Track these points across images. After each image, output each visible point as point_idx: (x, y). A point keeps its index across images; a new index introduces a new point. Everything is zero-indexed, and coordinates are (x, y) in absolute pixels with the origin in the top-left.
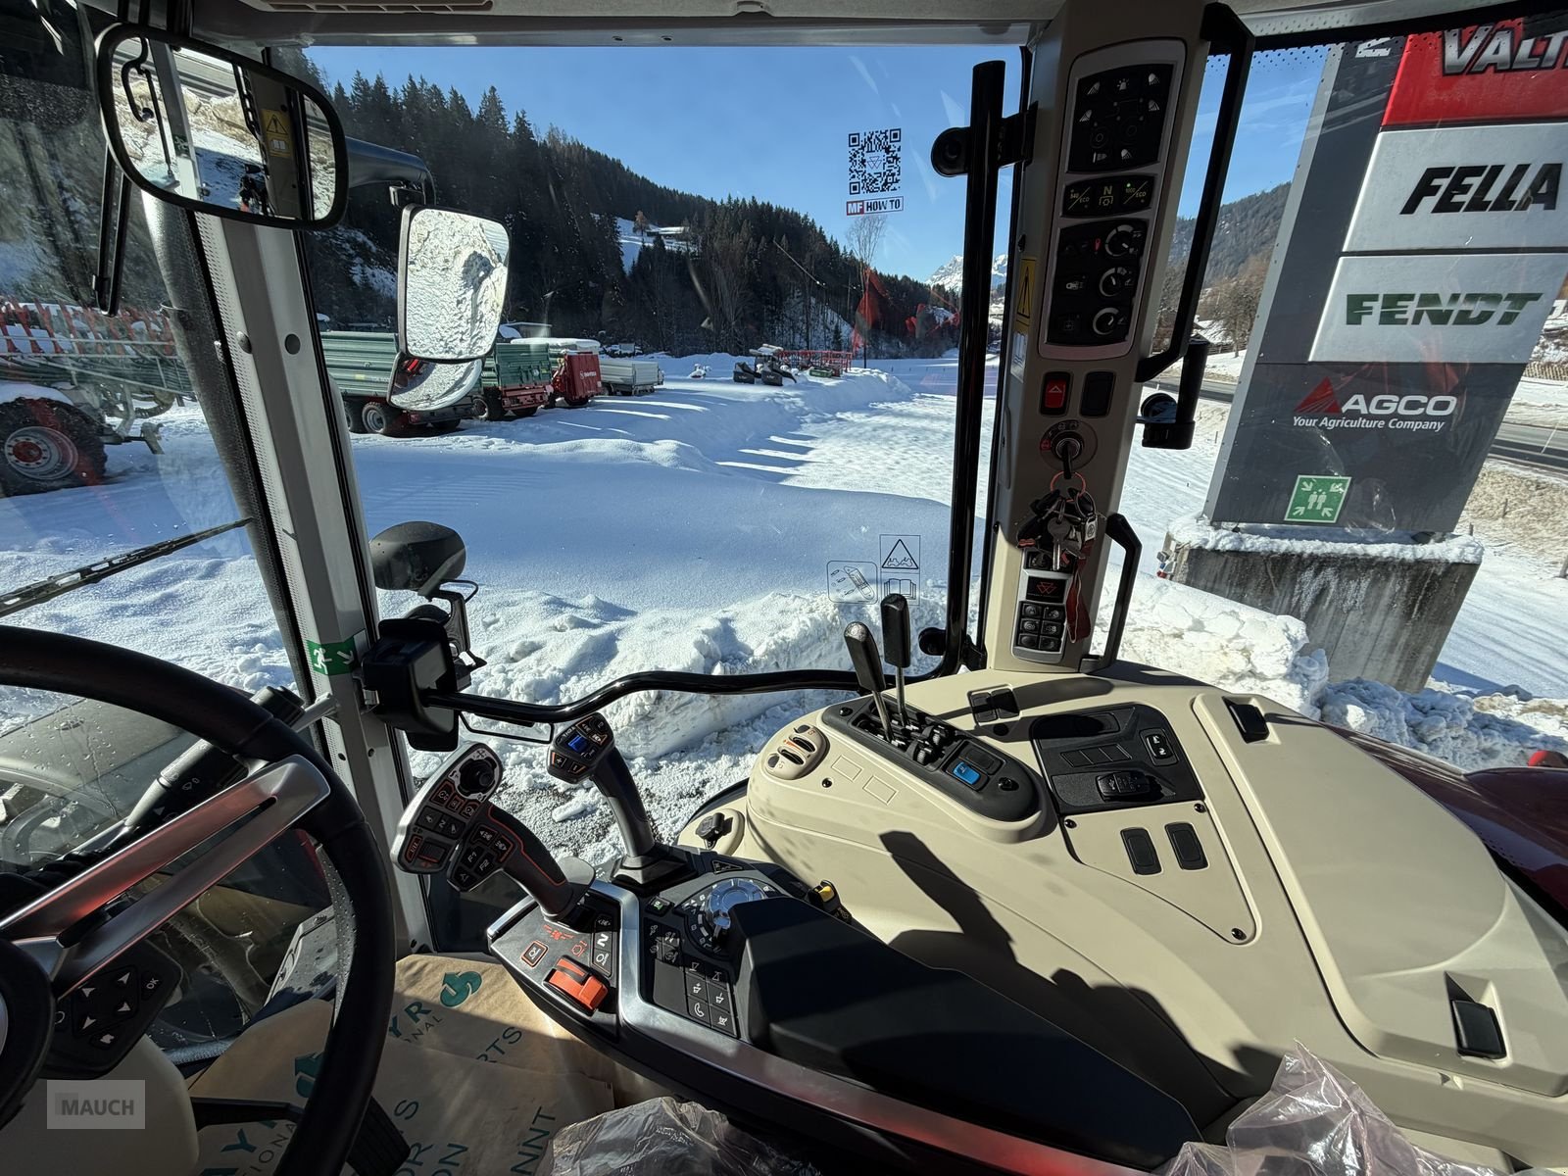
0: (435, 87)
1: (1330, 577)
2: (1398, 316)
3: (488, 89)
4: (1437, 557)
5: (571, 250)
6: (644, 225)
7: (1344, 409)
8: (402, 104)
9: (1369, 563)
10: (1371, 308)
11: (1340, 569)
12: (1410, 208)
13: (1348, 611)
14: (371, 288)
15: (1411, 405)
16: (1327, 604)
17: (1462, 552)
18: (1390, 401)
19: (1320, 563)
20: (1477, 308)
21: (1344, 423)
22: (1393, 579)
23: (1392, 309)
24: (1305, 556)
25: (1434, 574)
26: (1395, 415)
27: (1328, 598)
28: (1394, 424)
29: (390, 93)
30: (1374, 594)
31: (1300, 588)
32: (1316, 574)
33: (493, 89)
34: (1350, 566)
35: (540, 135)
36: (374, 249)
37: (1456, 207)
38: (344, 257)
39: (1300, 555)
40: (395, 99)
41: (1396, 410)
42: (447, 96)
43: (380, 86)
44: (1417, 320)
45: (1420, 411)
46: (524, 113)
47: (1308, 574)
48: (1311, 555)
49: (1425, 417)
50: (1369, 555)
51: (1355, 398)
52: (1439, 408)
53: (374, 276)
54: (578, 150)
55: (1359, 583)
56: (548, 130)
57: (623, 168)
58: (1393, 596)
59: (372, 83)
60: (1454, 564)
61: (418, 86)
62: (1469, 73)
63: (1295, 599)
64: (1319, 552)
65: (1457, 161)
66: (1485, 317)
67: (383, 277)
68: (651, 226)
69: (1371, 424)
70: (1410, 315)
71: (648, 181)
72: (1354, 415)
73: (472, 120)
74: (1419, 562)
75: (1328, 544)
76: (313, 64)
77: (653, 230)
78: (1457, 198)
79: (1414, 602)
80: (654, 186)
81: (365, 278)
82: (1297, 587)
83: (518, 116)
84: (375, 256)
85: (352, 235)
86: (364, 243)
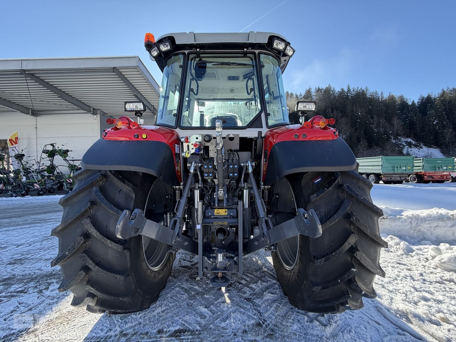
36: (414, 143)
38: (401, 146)
84: (414, 145)
85: (407, 140)
86: (411, 141)
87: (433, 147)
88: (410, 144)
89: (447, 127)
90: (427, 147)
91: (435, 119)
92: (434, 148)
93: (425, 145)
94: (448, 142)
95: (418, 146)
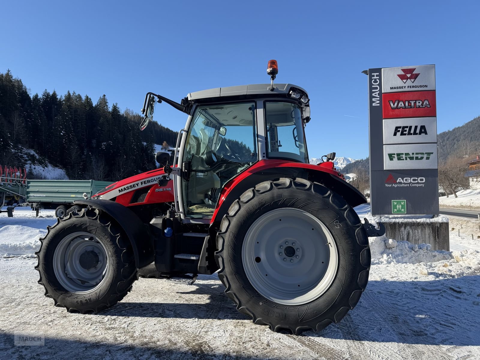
0: (79, 95)
1: (409, 229)
2: (401, 158)
3: (103, 95)
4: (436, 221)
5: (132, 157)
6: (166, 147)
7: (397, 182)
8: (63, 101)
9: (418, 224)
10: (394, 157)
11: (411, 226)
12: (395, 134)
13: (418, 240)
14: (32, 174)
15: (414, 180)
16: (411, 238)
17: (442, 220)
18: (408, 179)
19: (405, 225)
20: (420, 156)
21: (399, 185)
22: (427, 229)
23: (399, 156)
24: (400, 223)
25: (437, 227)
26: (411, 183)
27: (411, 236)
28: (411, 185)
29: (59, 97)
30: (423, 234)
31: (402, 233)
32: (405, 229)
33: (104, 95)
34: (413, 225)
35: (122, 112)
36: (37, 157)
37: (405, 134)
38: (23, 161)
39: (398, 223)
40: (60, 99)
41: (411, 181)
42: (84, 98)
43: (54, 95)
44: (406, 159)
45: (417, 181)
46: (117, 104)
47: (403, 229)
48: (401, 222)
49: (418, 183)
50: (417, 222)
51: (399, 179)
52: (421, 181)
53: (35, 169)
54: (138, 118)
55: (418, 231)
56: (125, 110)
57: (158, 125)
58: (429, 234)
59: (51, 93)
60: (441, 223)
61: (71, 95)
62: (397, 109)
63: (402, 237)
64: (404, 222)
65: (402, 125)
66: (422, 158)
67: (39, 169)
68: (169, 147)
69: (406, 185)
70: (404, 158)
71: (169, 130)
72: (400, 183)
73: (93, 107)
74: (432, 223)
75: (405, 219)
76: (25, 87)
77: (171, 149)
78: (405, 133)
79: (435, 235)
80: (172, 132)
81: (31, 170)
82: (401, 233)
83: (114, 105)
84: (38, 160)
85: (29, 151)
86: (34, 155)
87: (58, 166)
88: (33, 159)
89: (73, 142)
90: (53, 166)
91: (62, 129)
92: (60, 168)
93: (50, 163)
94: (74, 162)
95: (43, 163)
